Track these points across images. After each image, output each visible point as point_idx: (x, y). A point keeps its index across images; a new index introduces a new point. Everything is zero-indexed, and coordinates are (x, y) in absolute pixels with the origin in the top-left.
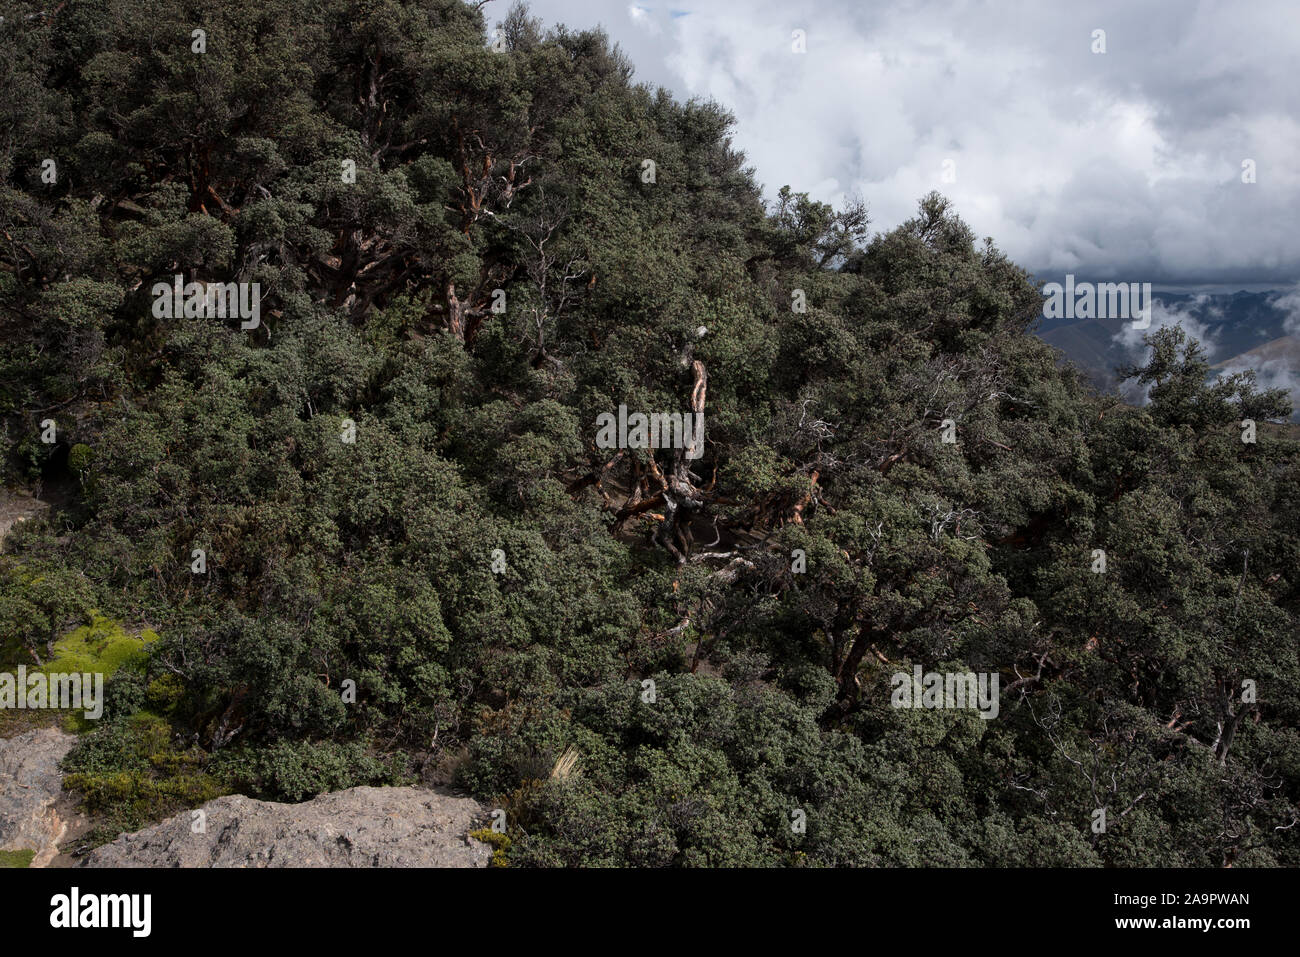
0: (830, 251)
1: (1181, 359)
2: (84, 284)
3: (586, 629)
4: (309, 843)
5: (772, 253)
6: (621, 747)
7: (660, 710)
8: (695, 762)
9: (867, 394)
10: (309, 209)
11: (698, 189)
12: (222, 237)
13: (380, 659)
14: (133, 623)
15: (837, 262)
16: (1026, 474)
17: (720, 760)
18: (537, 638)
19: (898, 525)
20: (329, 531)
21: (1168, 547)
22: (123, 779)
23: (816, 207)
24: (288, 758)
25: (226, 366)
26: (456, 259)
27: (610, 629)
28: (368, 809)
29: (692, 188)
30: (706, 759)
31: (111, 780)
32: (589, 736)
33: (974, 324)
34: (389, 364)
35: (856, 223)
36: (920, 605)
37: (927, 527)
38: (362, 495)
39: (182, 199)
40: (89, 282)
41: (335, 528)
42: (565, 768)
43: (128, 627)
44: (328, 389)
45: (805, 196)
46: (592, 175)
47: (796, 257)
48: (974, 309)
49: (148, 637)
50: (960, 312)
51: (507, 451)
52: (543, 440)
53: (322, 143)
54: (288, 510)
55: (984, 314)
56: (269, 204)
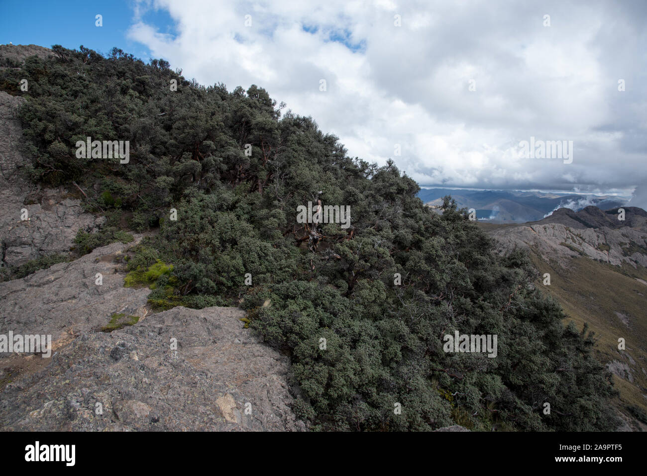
0: (368, 174)
1: (450, 204)
2: (164, 177)
3: (281, 269)
4: (196, 319)
5: (352, 174)
6: (283, 299)
7: (294, 290)
8: (302, 304)
9: (363, 210)
10: (221, 159)
11: (328, 156)
12: (198, 166)
13: (225, 274)
14: (168, 263)
15: (370, 177)
16: (406, 232)
17: (310, 303)
18: (268, 271)
19: (366, 244)
20: (217, 241)
21: (436, 251)
22: (160, 301)
23: (364, 163)
24: (200, 298)
25: (197, 199)
26: (260, 173)
27: (287, 269)
28: (216, 312)
29: (326, 156)
30: (305, 303)
31: (158, 302)
32: (275, 296)
33: (398, 193)
34: (238, 199)
35: (375, 167)
36: (370, 265)
37: (374, 245)
38: (226, 232)
39: (190, 156)
40: (166, 177)
41: (218, 240)
42: (267, 304)
43: (166, 264)
44: (222, 205)
45: (362, 160)
46: (296, 152)
47: (359, 176)
48: (398, 189)
49: (171, 267)
50: (393, 189)
51: (266, 222)
52: (275, 220)
53: (226, 142)
54: (207, 236)
55: (400, 191)
56: (211, 158)
